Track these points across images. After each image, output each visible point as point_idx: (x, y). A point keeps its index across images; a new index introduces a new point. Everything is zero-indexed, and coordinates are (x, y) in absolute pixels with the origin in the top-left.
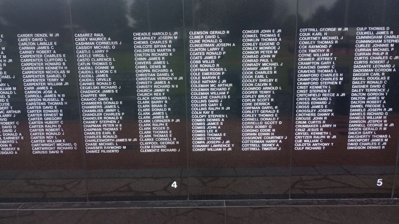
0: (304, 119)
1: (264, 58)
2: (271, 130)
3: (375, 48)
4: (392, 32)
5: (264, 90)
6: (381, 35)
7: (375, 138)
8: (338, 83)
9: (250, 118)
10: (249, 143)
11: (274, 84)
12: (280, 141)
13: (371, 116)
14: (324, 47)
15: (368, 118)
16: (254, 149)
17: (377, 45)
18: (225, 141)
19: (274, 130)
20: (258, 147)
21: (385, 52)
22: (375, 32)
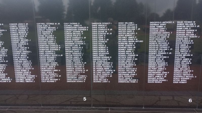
0: (44, 67)
1: (21, 37)
2: (29, 72)
3: (74, 33)
4: (81, 25)
5: (23, 53)
6: (76, 27)
7: (80, 77)
8: (59, 50)
9: (18, 66)
10: (19, 78)
11: (28, 50)
12: (34, 78)
13: (76, 66)
14: (50, 32)
15: (75, 67)
16: (22, 81)
17: (75, 32)
18: (7, 78)
19: (30, 72)
20: (23, 81)
21: (79, 35)
22: (73, 25)
